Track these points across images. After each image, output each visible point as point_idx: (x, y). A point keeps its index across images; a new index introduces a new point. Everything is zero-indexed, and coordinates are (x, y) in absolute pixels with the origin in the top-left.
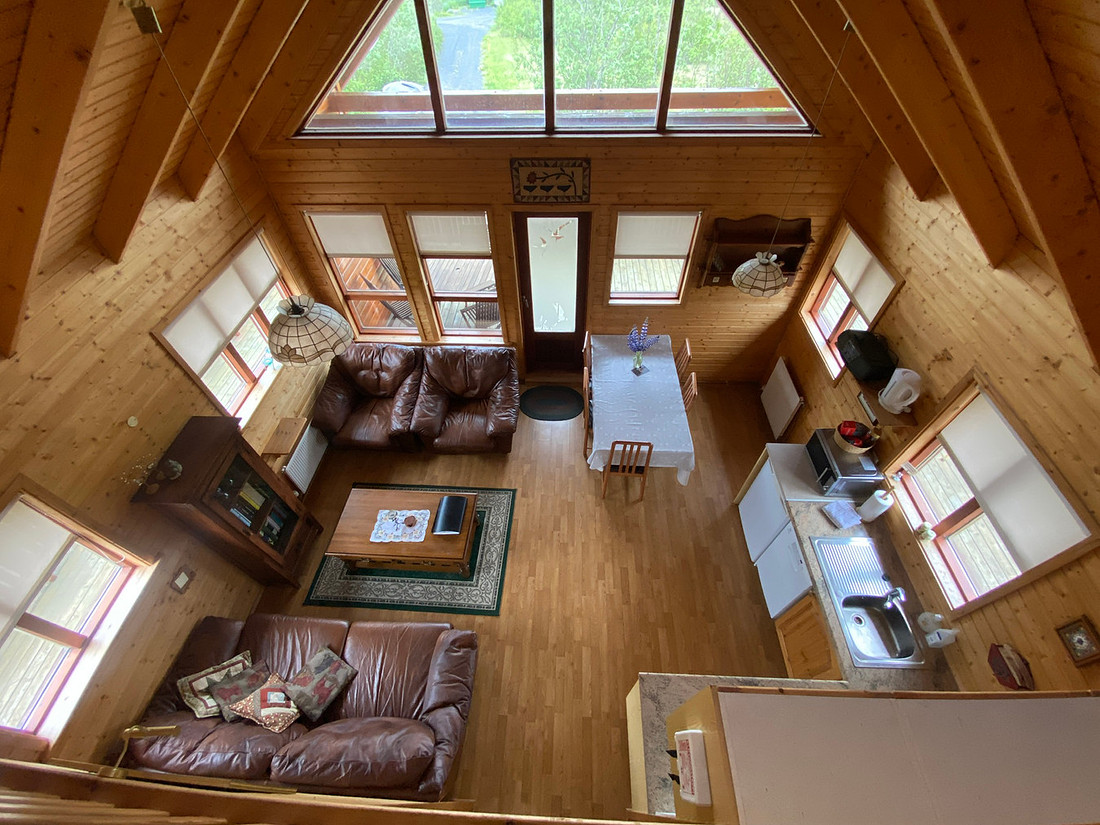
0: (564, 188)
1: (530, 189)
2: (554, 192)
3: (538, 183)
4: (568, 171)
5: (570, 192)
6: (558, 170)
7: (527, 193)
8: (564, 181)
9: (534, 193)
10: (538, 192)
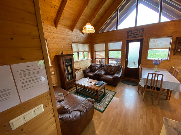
0: (138, 35)
1: (131, 35)
2: (135, 35)
3: (132, 34)
4: (139, 31)
5: (139, 35)
6: (137, 31)
7: (130, 36)
8: (138, 33)
9: (131, 36)
10: (132, 36)
